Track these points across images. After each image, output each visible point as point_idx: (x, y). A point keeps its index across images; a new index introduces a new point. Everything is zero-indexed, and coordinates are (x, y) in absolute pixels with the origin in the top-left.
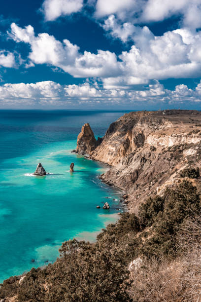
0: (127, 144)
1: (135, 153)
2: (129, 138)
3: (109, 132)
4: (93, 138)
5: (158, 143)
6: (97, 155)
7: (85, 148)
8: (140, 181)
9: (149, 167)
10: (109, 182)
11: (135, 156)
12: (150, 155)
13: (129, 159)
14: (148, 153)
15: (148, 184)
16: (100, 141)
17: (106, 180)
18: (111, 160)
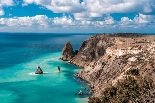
0: (93, 54)
1: (98, 60)
2: (95, 50)
3: (82, 47)
4: (72, 51)
5: (113, 53)
6: (74, 61)
7: (67, 57)
8: (102, 77)
9: (107, 69)
10: (82, 78)
11: (98, 62)
12: (108, 61)
13: (94, 63)
14: (106, 59)
15: (106, 79)
16: (77, 52)
17: (80, 76)
18: (83, 64)
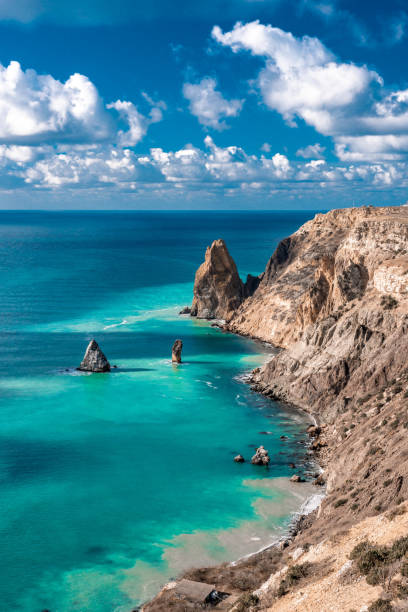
0: (321, 292)
1: (340, 315)
2: (327, 275)
3: (275, 261)
4: (236, 277)
5: (403, 287)
6: (243, 320)
7: (215, 303)
8: (356, 392)
9: (378, 353)
10: (271, 392)
11: (340, 324)
12: (381, 320)
13: (324, 329)
14: (375, 313)
15: (375, 398)
16: (253, 283)
17: (264, 385)
18: (279, 333)
